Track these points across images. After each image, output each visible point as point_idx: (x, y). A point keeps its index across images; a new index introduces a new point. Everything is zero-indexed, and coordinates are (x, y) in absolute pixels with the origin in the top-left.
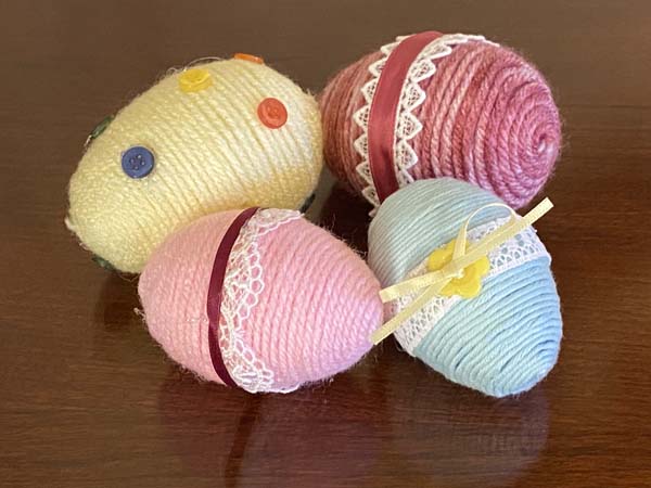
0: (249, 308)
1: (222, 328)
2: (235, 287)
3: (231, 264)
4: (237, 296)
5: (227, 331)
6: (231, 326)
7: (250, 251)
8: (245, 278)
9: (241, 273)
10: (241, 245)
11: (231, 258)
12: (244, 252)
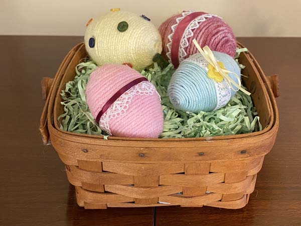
0: (116, 116)
1: (104, 114)
2: (116, 107)
3: (120, 98)
4: (115, 110)
5: (105, 116)
6: (107, 117)
7: (129, 98)
8: (121, 106)
9: (121, 104)
10: (127, 94)
11: (122, 96)
12: (127, 97)
